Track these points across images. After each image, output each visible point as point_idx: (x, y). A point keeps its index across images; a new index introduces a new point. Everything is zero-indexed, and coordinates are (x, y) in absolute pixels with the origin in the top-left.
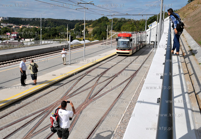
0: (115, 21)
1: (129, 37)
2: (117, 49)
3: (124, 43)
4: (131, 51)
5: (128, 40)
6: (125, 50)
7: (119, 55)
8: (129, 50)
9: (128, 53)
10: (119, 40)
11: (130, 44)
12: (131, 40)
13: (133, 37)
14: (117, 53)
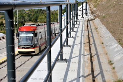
0: (32, 12)
1: (33, 31)
2: (19, 48)
3: (27, 39)
4: (38, 49)
5: (32, 35)
6: (28, 48)
7: (22, 56)
8: (33, 48)
9: (34, 52)
10: (20, 35)
11: (35, 40)
12: (36, 35)
13: (37, 31)
14: (19, 52)
